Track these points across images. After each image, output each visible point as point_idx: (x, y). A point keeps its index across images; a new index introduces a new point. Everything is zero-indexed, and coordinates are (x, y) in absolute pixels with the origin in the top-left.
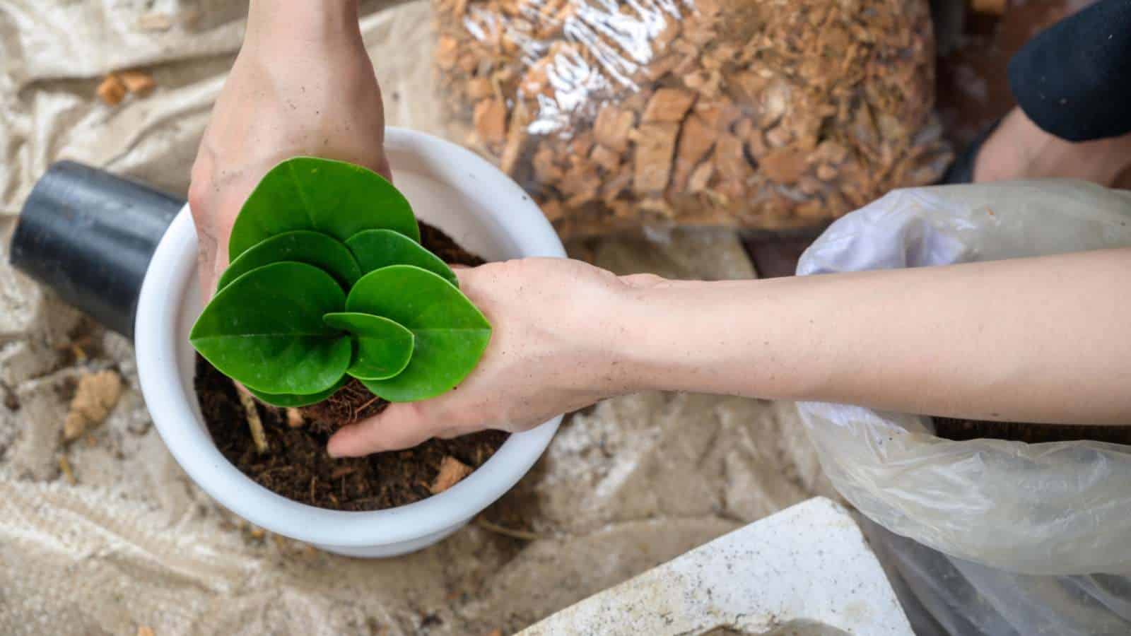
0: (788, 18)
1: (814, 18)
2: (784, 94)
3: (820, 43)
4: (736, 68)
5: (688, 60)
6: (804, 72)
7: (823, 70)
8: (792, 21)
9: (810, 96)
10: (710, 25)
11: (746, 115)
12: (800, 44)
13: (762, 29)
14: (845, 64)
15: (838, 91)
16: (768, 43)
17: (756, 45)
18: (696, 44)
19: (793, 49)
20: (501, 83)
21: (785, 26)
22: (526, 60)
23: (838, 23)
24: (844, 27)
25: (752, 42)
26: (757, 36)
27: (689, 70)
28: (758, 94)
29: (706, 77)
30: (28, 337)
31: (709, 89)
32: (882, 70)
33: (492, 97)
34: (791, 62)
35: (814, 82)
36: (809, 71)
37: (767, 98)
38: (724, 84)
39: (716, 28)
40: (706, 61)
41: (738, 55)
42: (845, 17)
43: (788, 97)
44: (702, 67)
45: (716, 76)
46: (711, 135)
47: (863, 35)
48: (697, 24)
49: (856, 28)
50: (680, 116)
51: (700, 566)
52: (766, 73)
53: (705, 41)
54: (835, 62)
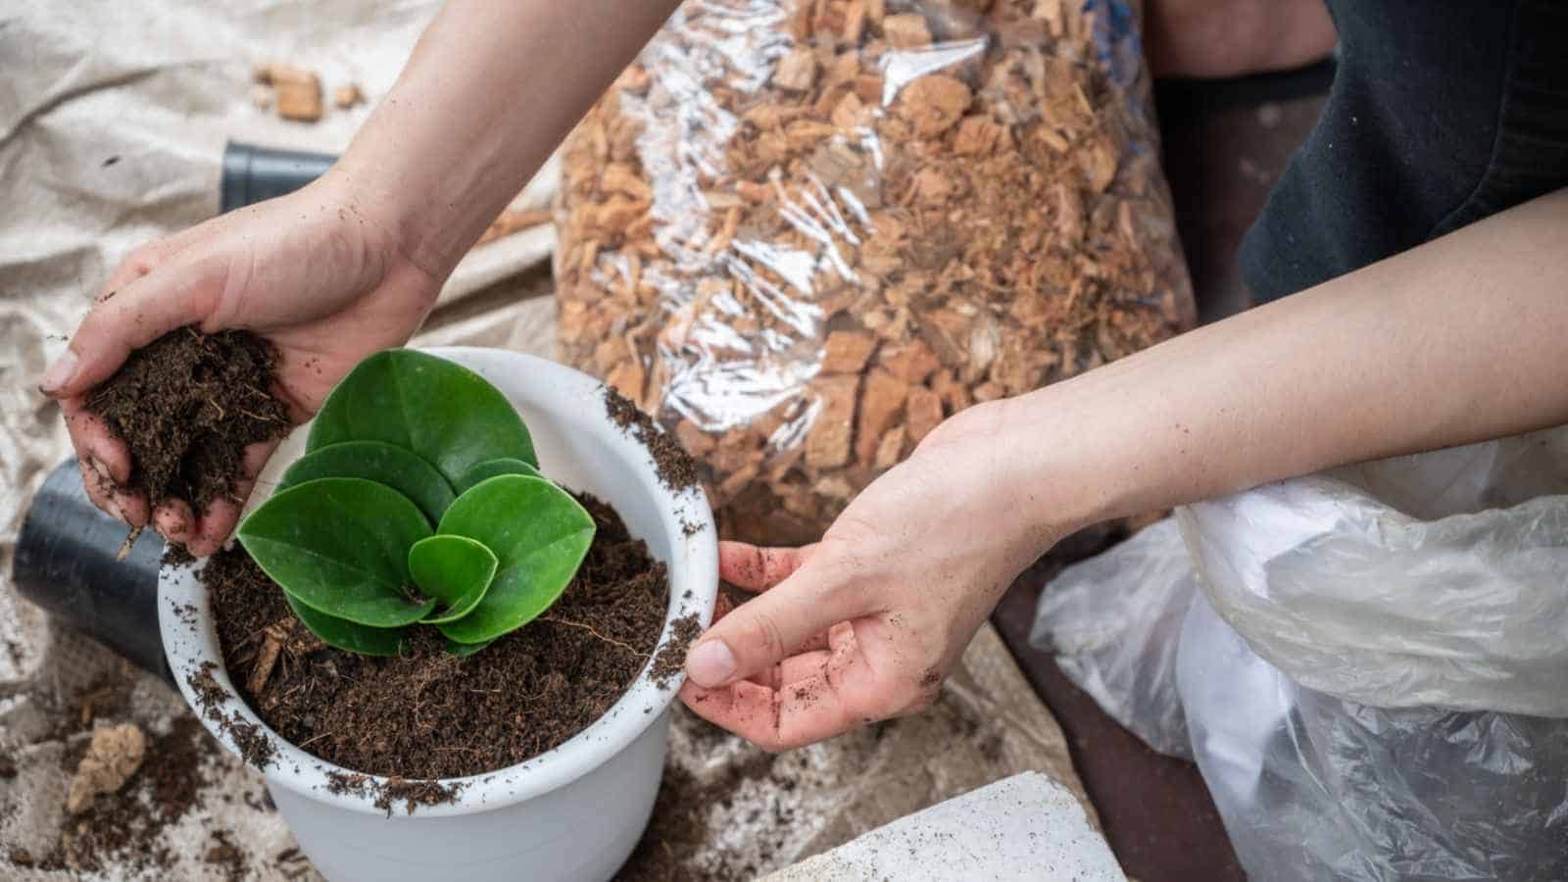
0: (992, 242)
1: (1027, 242)
2: (990, 335)
3: (1034, 275)
4: (928, 303)
5: (868, 296)
6: (1015, 309)
7: (1042, 309)
8: (997, 245)
9: (1025, 340)
10: (893, 250)
11: (944, 365)
12: (1009, 274)
13: (960, 255)
14: (1068, 302)
15: (1061, 336)
16: (967, 272)
17: (952, 275)
18: (876, 275)
19: (1003, 282)
20: (637, 341)
21: (989, 251)
22: (666, 306)
23: (1055, 251)
24: (1065, 256)
25: (948, 271)
26: (954, 263)
27: (869, 307)
28: (958, 336)
29: (891, 315)
30: (30, 687)
31: (895, 329)
32: (1119, 317)
33: (628, 360)
34: (999, 298)
35: (1029, 322)
36: (1023, 308)
37: (969, 343)
38: (915, 325)
39: (900, 253)
40: (890, 295)
41: (930, 287)
42: (1065, 244)
43: (998, 340)
44: (886, 302)
45: (903, 313)
46: (899, 389)
47: (1090, 269)
48: (877, 249)
49: (1080, 259)
50: (860, 365)
51: (875, 851)
52: (967, 310)
53: (888, 270)
54: (1056, 299)
